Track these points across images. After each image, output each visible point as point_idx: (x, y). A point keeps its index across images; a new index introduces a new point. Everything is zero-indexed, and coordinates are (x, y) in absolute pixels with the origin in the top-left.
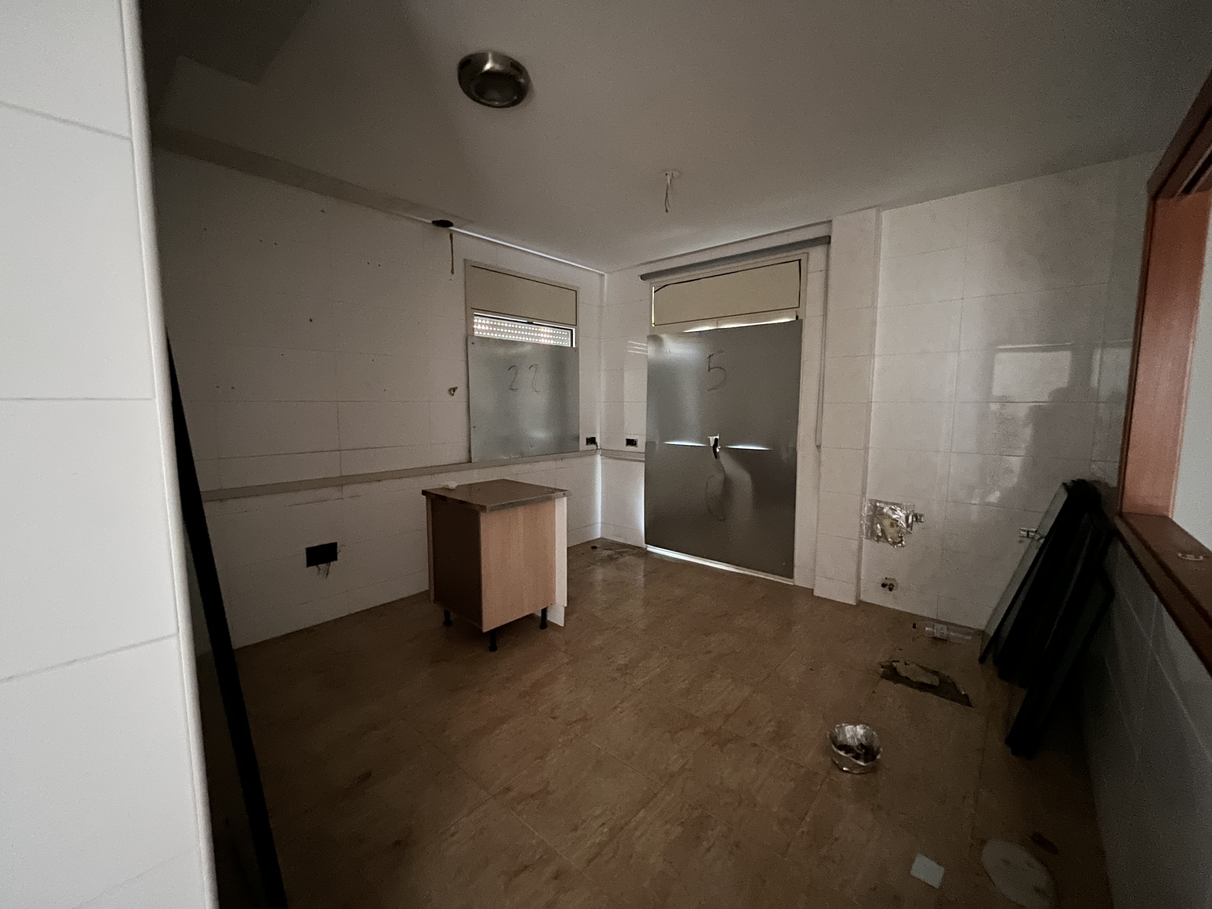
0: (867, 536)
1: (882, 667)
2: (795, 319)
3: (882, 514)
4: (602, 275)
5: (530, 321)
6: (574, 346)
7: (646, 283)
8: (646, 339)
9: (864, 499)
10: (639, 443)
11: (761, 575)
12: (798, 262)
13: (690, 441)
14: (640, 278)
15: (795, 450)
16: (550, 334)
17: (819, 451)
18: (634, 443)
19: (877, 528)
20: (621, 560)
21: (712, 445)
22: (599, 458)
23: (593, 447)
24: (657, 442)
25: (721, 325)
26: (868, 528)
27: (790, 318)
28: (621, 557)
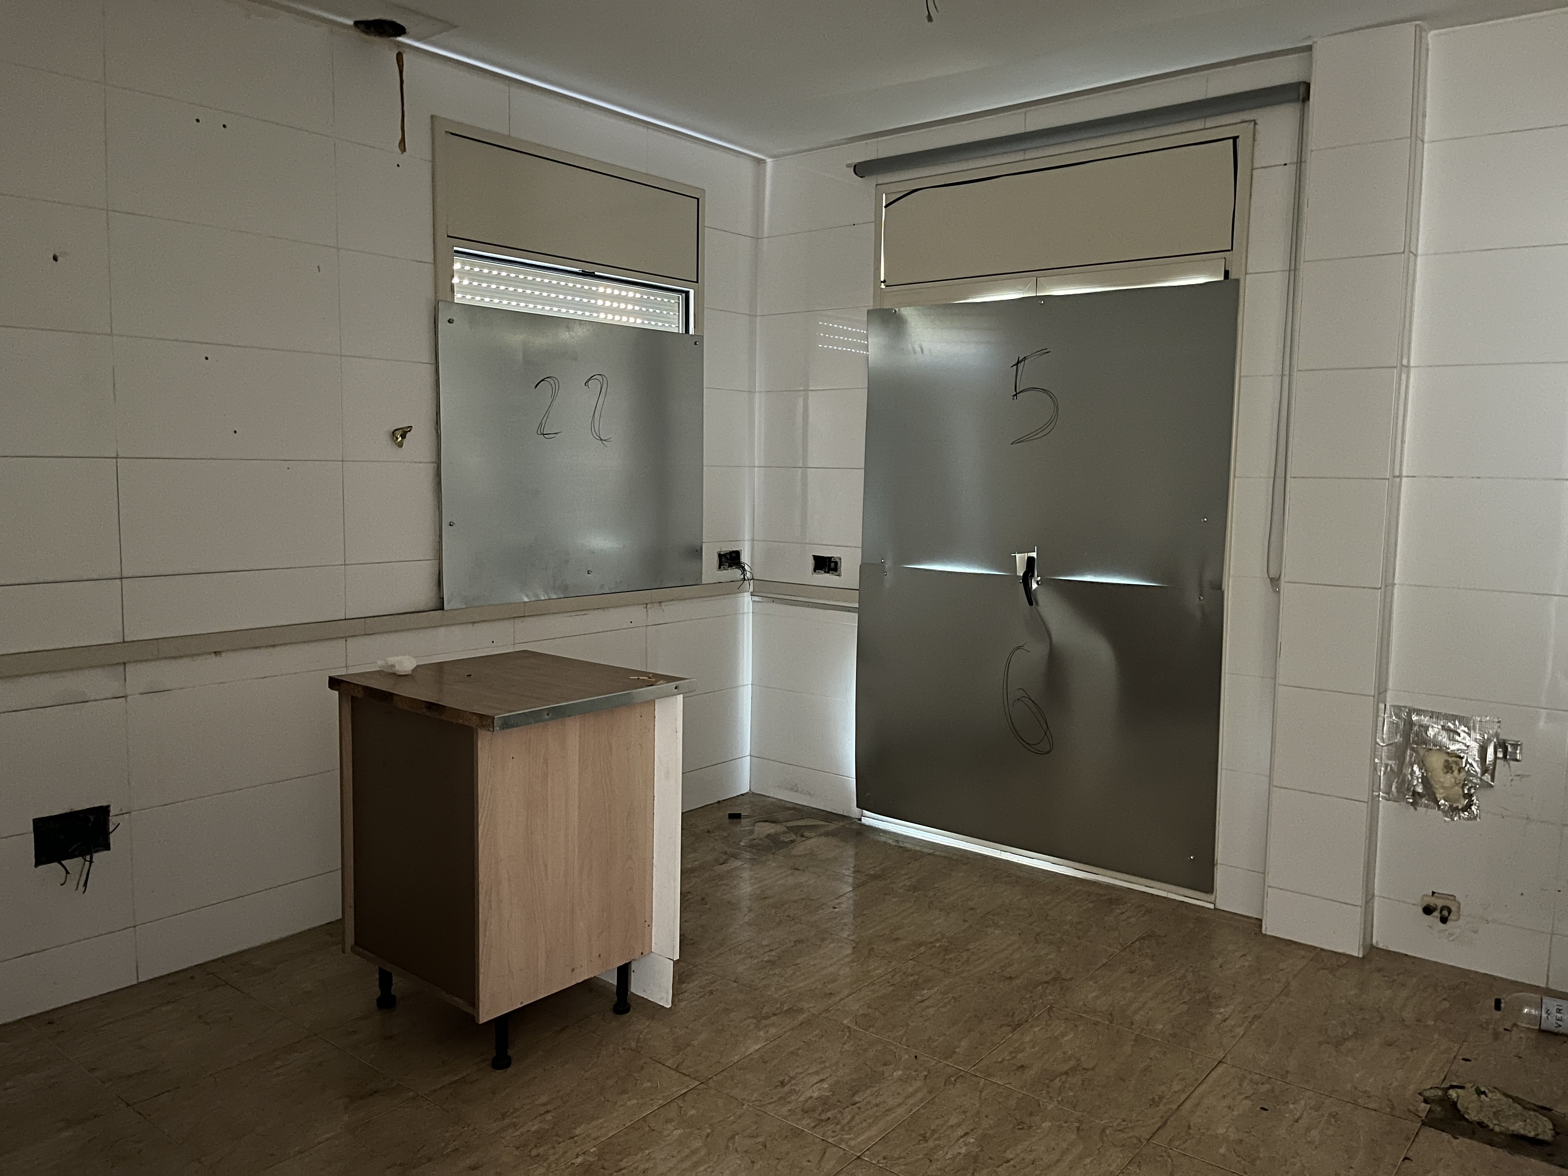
0: (1388, 792)
1: (1426, 1101)
2: (1222, 279)
3: (1423, 741)
4: (760, 162)
5: (589, 268)
6: (691, 331)
7: (868, 185)
8: (865, 318)
9: (1382, 706)
10: (844, 567)
11: (1139, 885)
12: (1231, 141)
13: (969, 561)
14: (852, 169)
15: (1218, 588)
16: (633, 301)
17: (1275, 591)
18: (833, 565)
19: (1413, 773)
20: (800, 848)
21: (1020, 573)
22: (747, 601)
23: (736, 573)
24: (888, 565)
25: (1044, 289)
26: (1391, 774)
27: (1211, 275)
28: (799, 839)
